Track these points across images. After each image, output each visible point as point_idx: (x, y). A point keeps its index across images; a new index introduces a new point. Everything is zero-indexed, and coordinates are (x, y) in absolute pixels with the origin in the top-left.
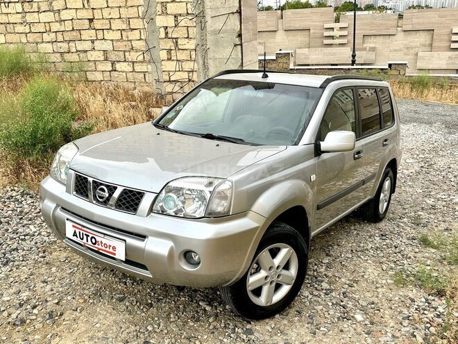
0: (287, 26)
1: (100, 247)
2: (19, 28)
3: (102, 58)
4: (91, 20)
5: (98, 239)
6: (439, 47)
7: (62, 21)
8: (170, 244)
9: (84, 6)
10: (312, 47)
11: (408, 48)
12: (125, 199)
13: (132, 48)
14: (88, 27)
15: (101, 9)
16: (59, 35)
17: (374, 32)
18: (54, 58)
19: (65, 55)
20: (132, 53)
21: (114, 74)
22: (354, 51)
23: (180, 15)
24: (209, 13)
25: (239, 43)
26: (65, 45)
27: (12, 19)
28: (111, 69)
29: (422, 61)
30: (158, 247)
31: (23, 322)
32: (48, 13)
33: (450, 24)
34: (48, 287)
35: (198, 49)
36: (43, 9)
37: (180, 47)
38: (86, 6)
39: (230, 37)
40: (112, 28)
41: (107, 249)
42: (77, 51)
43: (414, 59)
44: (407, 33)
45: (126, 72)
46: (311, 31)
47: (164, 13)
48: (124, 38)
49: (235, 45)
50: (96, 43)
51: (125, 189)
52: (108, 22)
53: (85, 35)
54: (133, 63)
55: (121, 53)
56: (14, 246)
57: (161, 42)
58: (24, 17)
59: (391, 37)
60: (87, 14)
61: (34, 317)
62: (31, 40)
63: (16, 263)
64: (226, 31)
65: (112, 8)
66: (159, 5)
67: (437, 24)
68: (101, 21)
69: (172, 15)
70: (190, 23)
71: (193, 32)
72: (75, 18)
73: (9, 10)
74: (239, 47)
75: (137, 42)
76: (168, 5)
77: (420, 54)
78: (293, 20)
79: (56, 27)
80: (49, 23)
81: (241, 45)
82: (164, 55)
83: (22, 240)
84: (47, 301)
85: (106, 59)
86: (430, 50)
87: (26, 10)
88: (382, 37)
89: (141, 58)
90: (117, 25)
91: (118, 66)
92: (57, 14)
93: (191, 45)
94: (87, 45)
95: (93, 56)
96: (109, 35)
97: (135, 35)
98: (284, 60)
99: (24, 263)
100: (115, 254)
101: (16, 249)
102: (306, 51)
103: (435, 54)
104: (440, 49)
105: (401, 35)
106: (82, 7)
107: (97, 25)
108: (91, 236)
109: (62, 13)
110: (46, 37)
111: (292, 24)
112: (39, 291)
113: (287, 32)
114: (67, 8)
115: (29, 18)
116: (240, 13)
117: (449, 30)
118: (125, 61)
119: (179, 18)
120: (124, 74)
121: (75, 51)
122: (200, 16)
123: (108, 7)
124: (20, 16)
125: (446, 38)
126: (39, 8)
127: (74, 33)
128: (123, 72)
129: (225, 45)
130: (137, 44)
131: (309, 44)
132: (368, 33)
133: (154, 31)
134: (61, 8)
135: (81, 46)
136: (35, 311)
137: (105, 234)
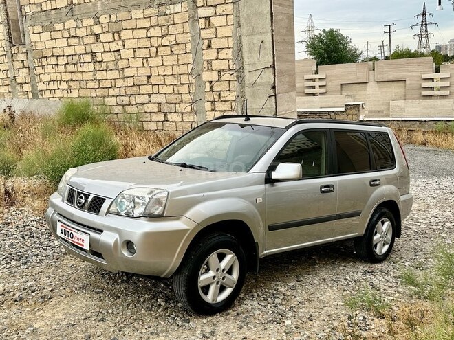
0: (380, 77)
1: (75, 240)
2: (91, 84)
3: (157, 110)
4: (149, 77)
5: (74, 234)
7: (125, 78)
8: (117, 236)
9: (143, 64)
10: (409, 99)
12: (94, 203)
13: (182, 101)
14: (146, 82)
15: (157, 67)
16: (122, 89)
18: (117, 110)
19: (127, 107)
20: (181, 105)
21: (166, 124)
23: (223, 71)
24: (247, 68)
25: (273, 94)
26: (126, 99)
27: (86, 76)
28: (163, 119)
30: (108, 238)
31: (22, 299)
32: (114, 71)
34: (50, 280)
35: (237, 100)
36: (110, 68)
37: (222, 99)
38: (145, 65)
39: (265, 89)
40: (166, 83)
41: (79, 242)
42: (136, 104)
45: (176, 122)
46: (407, 82)
47: (210, 69)
48: (176, 92)
49: (270, 96)
50: (152, 96)
51: (94, 196)
52: (162, 78)
53: (144, 90)
54: (182, 113)
55: (173, 105)
56: (36, 253)
57: (207, 95)
58: (95, 75)
60: (146, 72)
61: (31, 297)
62: (99, 94)
63: (32, 264)
64: (261, 84)
65: (166, 66)
66: (205, 63)
68: (157, 78)
69: (216, 70)
70: (231, 78)
71: (234, 85)
72: (136, 75)
73: (84, 69)
74: (273, 98)
75: (186, 95)
76: (213, 62)
78: (385, 72)
79: (120, 83)
80: (114, 79)
81: (275, 96)
82: (208, 106)
83: (44, 249)
84: (44, 289)
85: (160, 111)
87: (97, 69)
89: (188, 109)
90: (170, 80)
91: (170, 117)
92: (121, 72)
93: (232, 97)
94: (144, 99)
95: (149, 107)
96: (163, 90)
97: (185, 89)
98: (354, 111)
99: (39, 265)
100: (83, 245)
101: (37, 255)
102: (401, 103)
106: (142, 65)
107: (154, 80)
108: (70, 232)
109: (126, 70)
110: (112, 92)
111: (385, 76)
112: (42, 282)
113: (379, 84)
114: (129, 67)
115: (99, 76)
116: (274, 67)
118: (175, 112)
119: (222, 73)
120: (174, 124)
121: (134, 103)
122: (240, 71)
123: (163, 65)
124: (91, 73)
126: (107, 67)
127: (135, 88)
128: (174, 122)
129: (261, 96)
130: (186, 97)
131: (405, 96)
133: (200, 85)
134: (125, 66)
135: (140, 99)
136: (33, 294)
137: (78, 230)
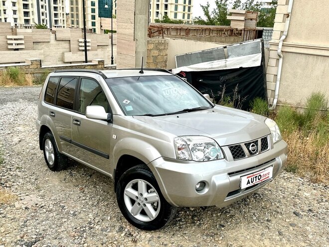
1: (262, 178)
5: (261, 174)
51: (261, 139)
100: (269, 177)
108: (258, 176)
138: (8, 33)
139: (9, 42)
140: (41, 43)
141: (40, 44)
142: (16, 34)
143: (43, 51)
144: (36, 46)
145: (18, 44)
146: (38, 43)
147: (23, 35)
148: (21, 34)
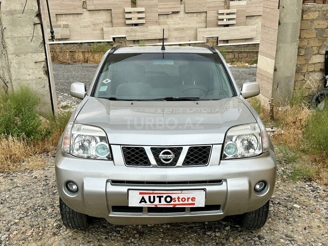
1: (177, 202)
5: (173, 196)
6: (117, 23)
11: (94, 25)
12: (192, 155)
17: (64, 11)
22: (52, 28)
25: (39, 22)
29: (107, 35)
33: (122, 5)
39: (29, 16)
41: (186, 202)
43: (101, 33)
44: (91, 12)
49: (35, 24)
51: (190, 148)
59: (79, 16)
67: (113, 5)
74: (39, 26)
77: (105, 29)
81: (41, 24)
86: (111, 25)
88: (71, 16)
100: (194, 204)
103: (116, 28)
104: (118, 25)
105: (86, 14)
108: (165, 196)
117: (122, 10)
125: (121, 16)
129: (23, 24)
132: (59, 12)
137: (181, 190)
138: (220, 7)
139: (220, 17)
140: (256, 17)
141: (254, 18)
142: (228, 8)
143: (256, 26)
144: (249, 20)
145: (229, 19)
146: (252, 18)
147: (236, 8)
148: (234, 7)
